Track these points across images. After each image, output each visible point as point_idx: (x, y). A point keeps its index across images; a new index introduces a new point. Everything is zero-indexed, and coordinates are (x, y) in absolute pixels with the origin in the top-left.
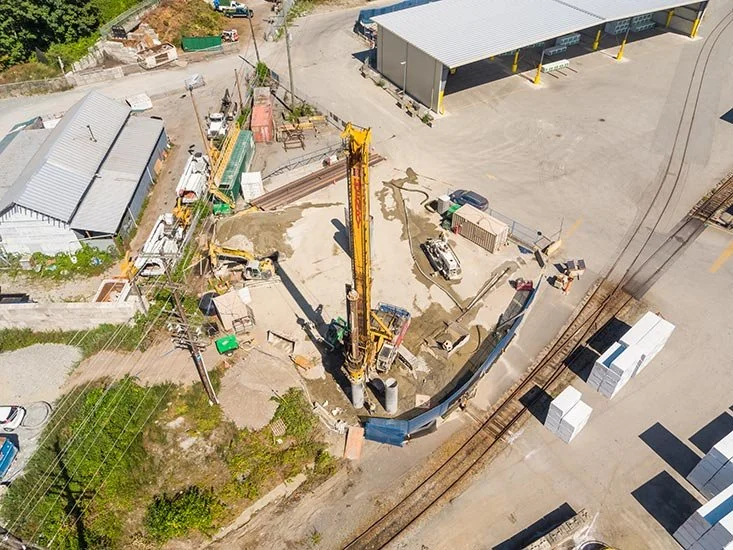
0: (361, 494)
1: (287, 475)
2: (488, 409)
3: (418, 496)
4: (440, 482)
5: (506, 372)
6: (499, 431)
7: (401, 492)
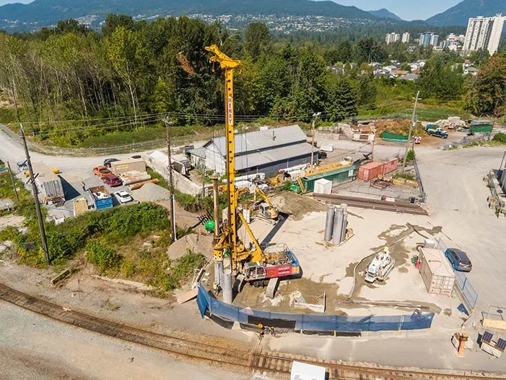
0: (156, 315)
1: (150, 283)
2: (275, 351)
3: (170, 341)
4: (189, 348)
5: (320, 347)
6: (260, 365)
7: (168, 332)
